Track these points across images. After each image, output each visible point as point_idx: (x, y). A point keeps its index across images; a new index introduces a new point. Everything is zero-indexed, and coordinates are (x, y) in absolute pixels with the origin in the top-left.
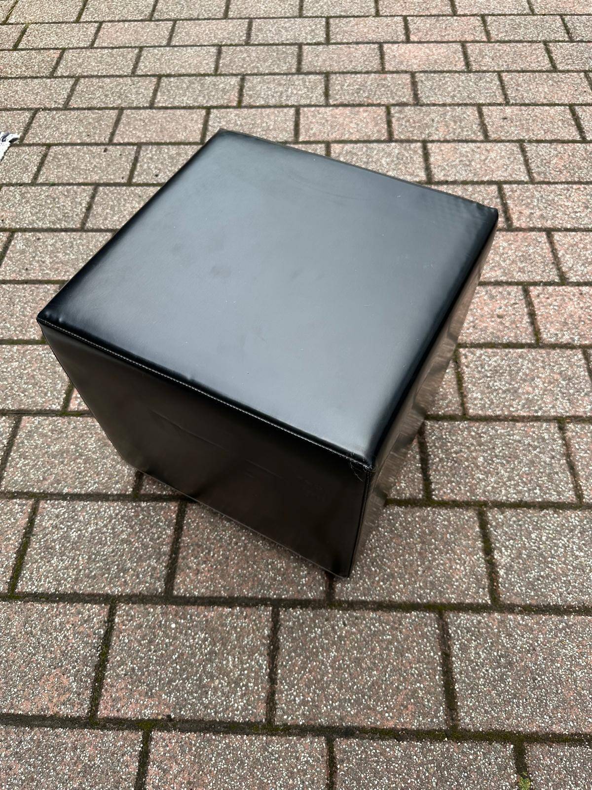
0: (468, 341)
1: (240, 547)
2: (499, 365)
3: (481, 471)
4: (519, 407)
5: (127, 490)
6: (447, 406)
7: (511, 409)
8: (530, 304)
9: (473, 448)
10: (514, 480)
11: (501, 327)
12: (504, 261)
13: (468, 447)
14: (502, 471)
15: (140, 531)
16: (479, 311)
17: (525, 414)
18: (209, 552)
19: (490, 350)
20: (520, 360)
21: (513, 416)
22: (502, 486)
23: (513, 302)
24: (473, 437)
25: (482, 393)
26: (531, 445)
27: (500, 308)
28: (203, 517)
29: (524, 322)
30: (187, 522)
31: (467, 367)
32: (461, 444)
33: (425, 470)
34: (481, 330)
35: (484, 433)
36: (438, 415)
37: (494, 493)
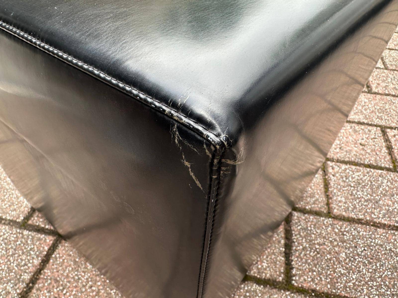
0: (335, 157)
1: (93, 291)
2: (361, 179)
3: (342, 266)
4: (381, 216)
5: (19, 218)
6: (314, 203)
7: (373, 216)
8: (387, 140)
9: (335, 243)
10: (377, 282)
11: (363, 152)
12: (366, 110)
13: (331, 242)
14: (364, 270)
15: (13, 255)
16: (345, 138)
17: (386, 222)
18: (64, 289)
19: (354, 167)
20: (380, 179)
21: (375, 223)
22: (363, 285)
23: (373, 137)
24: (336, 233)
25: (346, 198)
26: (393, 251)
27: (363, 139)
28: (70, 255)
29: (383, 151)
30: (56, 256)
31: (333, 176)
32: (324, 238)
33: (288, 255)
34: (346, 151)
35: (348, 232)
36: (305, 209)
37: (356, 290)
